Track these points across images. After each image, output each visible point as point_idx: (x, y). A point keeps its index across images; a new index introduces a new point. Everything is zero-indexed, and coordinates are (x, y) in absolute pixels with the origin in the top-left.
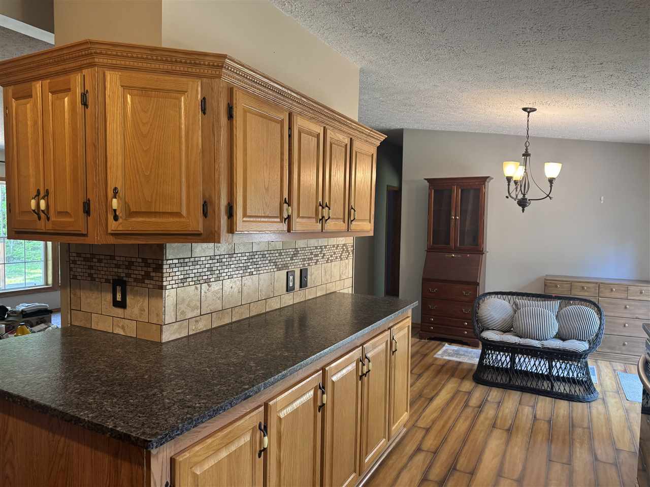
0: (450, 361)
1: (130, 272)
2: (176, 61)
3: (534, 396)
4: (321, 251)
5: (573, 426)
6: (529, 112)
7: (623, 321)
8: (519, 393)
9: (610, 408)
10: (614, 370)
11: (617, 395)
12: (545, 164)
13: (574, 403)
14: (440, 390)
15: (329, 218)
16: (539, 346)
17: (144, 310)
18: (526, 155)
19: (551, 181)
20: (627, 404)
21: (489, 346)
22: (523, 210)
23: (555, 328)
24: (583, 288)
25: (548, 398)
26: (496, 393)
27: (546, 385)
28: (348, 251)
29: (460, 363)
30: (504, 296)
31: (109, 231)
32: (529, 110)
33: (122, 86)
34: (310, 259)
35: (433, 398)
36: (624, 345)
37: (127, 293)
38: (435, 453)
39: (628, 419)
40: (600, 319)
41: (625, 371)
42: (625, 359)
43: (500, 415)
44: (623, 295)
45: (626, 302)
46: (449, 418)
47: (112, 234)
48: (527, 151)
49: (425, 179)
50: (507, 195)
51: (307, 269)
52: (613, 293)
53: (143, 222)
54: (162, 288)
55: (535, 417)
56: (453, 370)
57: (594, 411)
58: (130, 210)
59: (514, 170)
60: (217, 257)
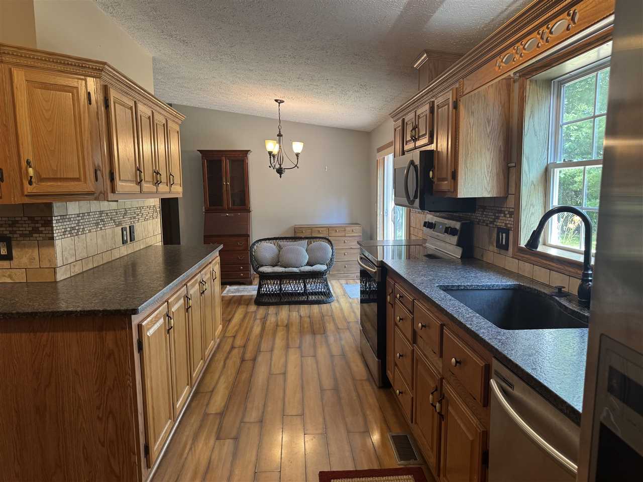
0: (234, 296)
1: (15, 229)
2: (68, 64)
3: (297, 306)
4: (140, 211)
5: (323, 316)
6: (279, 103)
7: (343, 251)
8: (287, 306)
9: (342, 304)
10: (341, 284)
11: (344, 297)
12: (293, 143)
13: (322, 305)
14: (234, 314)
15: (161, 182)
16: (298, 271)
17: (34, 259)
18: (280, 135)
19: (297, 155)
20: (351, 300)
21: (264, 277)
22: (281, 177)
23: (306, 258)
24: (319, 231)
25: (306, 305)
26: (272, 309)
27: (304, 298)
28: (156, 211)
29: (242, 296)
30: (271, 241)
31: (26, 193)
32: (279, 101)
33: (26, 80)
34: (135, 218)
35: (230, 320)
36: (345, 267)
37: (13, 247)
38: (245, 346)
39: (351, 307)
40: (332, 249)
41: (347, 284)
42: (347, 277)
43: (279, 318)
44: (343, 234)
45: (345, 238)
46: (247, 327)
47: (26, 196)
48: (280, 133)
49: (198, 151)
50: (270, 165)
51: (133, 226)
52: (337, 233)
53: (51, 186)
54: (52, 238)
55: (300, 316)
56: (239, 301)
57: (333, 307)
58: (40, 176)
59: (272, 146)
60: (81, 215)
